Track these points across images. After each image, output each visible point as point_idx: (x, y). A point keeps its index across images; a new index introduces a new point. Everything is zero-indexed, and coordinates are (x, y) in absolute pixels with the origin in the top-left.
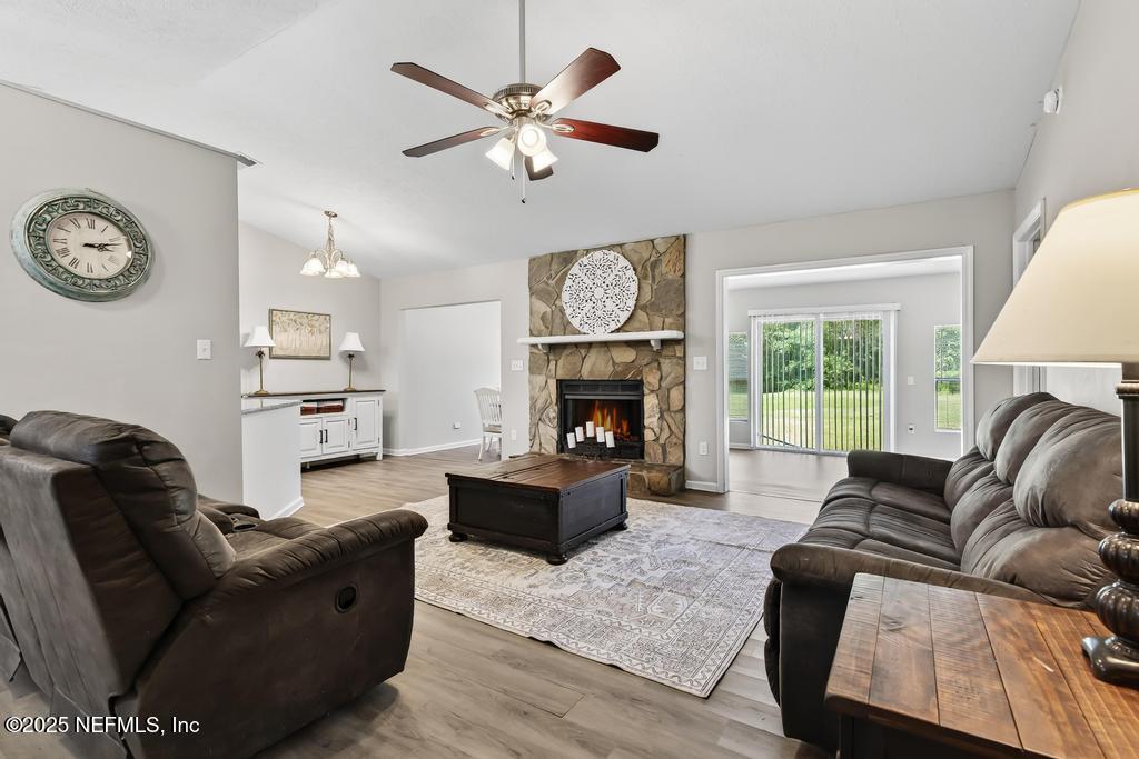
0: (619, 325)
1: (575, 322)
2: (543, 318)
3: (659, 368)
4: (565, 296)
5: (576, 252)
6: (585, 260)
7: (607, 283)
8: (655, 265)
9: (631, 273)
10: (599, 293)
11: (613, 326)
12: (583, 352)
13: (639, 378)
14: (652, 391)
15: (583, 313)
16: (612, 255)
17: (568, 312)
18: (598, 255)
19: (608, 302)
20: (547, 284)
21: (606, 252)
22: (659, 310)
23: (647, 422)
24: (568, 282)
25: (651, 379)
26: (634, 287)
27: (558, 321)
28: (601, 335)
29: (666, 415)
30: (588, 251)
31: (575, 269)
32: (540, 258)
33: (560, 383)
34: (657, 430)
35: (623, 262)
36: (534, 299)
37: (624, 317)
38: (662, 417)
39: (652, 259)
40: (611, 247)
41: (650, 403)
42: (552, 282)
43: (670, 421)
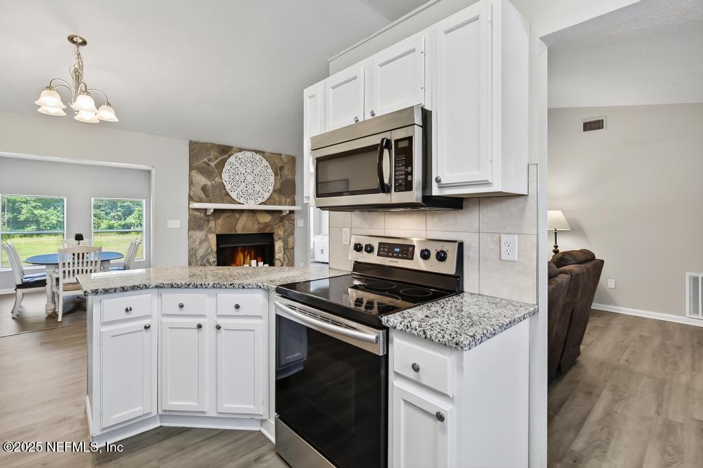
0: (264, 200)
1: (234, 195)
2: (204, 189)
3: (283, 225)
4: (225, 176)
5: (231, 148)
6: (240, 155)
7: (255, 173)
8: (281, 168)
9: (270, 170)
10: (250, 178)
11: (260, 200)
12: (237, 216)
13: (272, 232)
14: (280, 239)
15: (239, 190)
16: (258, 157)
17: (228, 187)
18: (249, 154)
19: (256, 185)
20: (209, 165)
21: (254, 153)
22: (284, 194)
23: (277, 257)
24: (227, 167)
25: (279, 232)
26: (272, 179)
27: (217, 193)
28: (251, 205)
29: (286, 251)
30: (241, 150)
31: (232, 159)
32: (201, 143)
33: (219, 237)
34: (282, 260)
35: (265, 163)
36: (194, 173)
37: (267, 196)
38: (284, 253)
39: (280, 165)
40: (257, 152)
41: (278, 245)
42: (213, 164)
43: (288, 254)
